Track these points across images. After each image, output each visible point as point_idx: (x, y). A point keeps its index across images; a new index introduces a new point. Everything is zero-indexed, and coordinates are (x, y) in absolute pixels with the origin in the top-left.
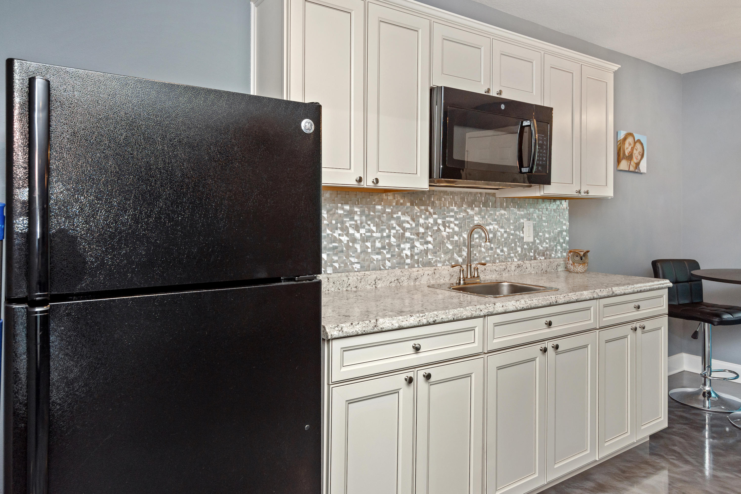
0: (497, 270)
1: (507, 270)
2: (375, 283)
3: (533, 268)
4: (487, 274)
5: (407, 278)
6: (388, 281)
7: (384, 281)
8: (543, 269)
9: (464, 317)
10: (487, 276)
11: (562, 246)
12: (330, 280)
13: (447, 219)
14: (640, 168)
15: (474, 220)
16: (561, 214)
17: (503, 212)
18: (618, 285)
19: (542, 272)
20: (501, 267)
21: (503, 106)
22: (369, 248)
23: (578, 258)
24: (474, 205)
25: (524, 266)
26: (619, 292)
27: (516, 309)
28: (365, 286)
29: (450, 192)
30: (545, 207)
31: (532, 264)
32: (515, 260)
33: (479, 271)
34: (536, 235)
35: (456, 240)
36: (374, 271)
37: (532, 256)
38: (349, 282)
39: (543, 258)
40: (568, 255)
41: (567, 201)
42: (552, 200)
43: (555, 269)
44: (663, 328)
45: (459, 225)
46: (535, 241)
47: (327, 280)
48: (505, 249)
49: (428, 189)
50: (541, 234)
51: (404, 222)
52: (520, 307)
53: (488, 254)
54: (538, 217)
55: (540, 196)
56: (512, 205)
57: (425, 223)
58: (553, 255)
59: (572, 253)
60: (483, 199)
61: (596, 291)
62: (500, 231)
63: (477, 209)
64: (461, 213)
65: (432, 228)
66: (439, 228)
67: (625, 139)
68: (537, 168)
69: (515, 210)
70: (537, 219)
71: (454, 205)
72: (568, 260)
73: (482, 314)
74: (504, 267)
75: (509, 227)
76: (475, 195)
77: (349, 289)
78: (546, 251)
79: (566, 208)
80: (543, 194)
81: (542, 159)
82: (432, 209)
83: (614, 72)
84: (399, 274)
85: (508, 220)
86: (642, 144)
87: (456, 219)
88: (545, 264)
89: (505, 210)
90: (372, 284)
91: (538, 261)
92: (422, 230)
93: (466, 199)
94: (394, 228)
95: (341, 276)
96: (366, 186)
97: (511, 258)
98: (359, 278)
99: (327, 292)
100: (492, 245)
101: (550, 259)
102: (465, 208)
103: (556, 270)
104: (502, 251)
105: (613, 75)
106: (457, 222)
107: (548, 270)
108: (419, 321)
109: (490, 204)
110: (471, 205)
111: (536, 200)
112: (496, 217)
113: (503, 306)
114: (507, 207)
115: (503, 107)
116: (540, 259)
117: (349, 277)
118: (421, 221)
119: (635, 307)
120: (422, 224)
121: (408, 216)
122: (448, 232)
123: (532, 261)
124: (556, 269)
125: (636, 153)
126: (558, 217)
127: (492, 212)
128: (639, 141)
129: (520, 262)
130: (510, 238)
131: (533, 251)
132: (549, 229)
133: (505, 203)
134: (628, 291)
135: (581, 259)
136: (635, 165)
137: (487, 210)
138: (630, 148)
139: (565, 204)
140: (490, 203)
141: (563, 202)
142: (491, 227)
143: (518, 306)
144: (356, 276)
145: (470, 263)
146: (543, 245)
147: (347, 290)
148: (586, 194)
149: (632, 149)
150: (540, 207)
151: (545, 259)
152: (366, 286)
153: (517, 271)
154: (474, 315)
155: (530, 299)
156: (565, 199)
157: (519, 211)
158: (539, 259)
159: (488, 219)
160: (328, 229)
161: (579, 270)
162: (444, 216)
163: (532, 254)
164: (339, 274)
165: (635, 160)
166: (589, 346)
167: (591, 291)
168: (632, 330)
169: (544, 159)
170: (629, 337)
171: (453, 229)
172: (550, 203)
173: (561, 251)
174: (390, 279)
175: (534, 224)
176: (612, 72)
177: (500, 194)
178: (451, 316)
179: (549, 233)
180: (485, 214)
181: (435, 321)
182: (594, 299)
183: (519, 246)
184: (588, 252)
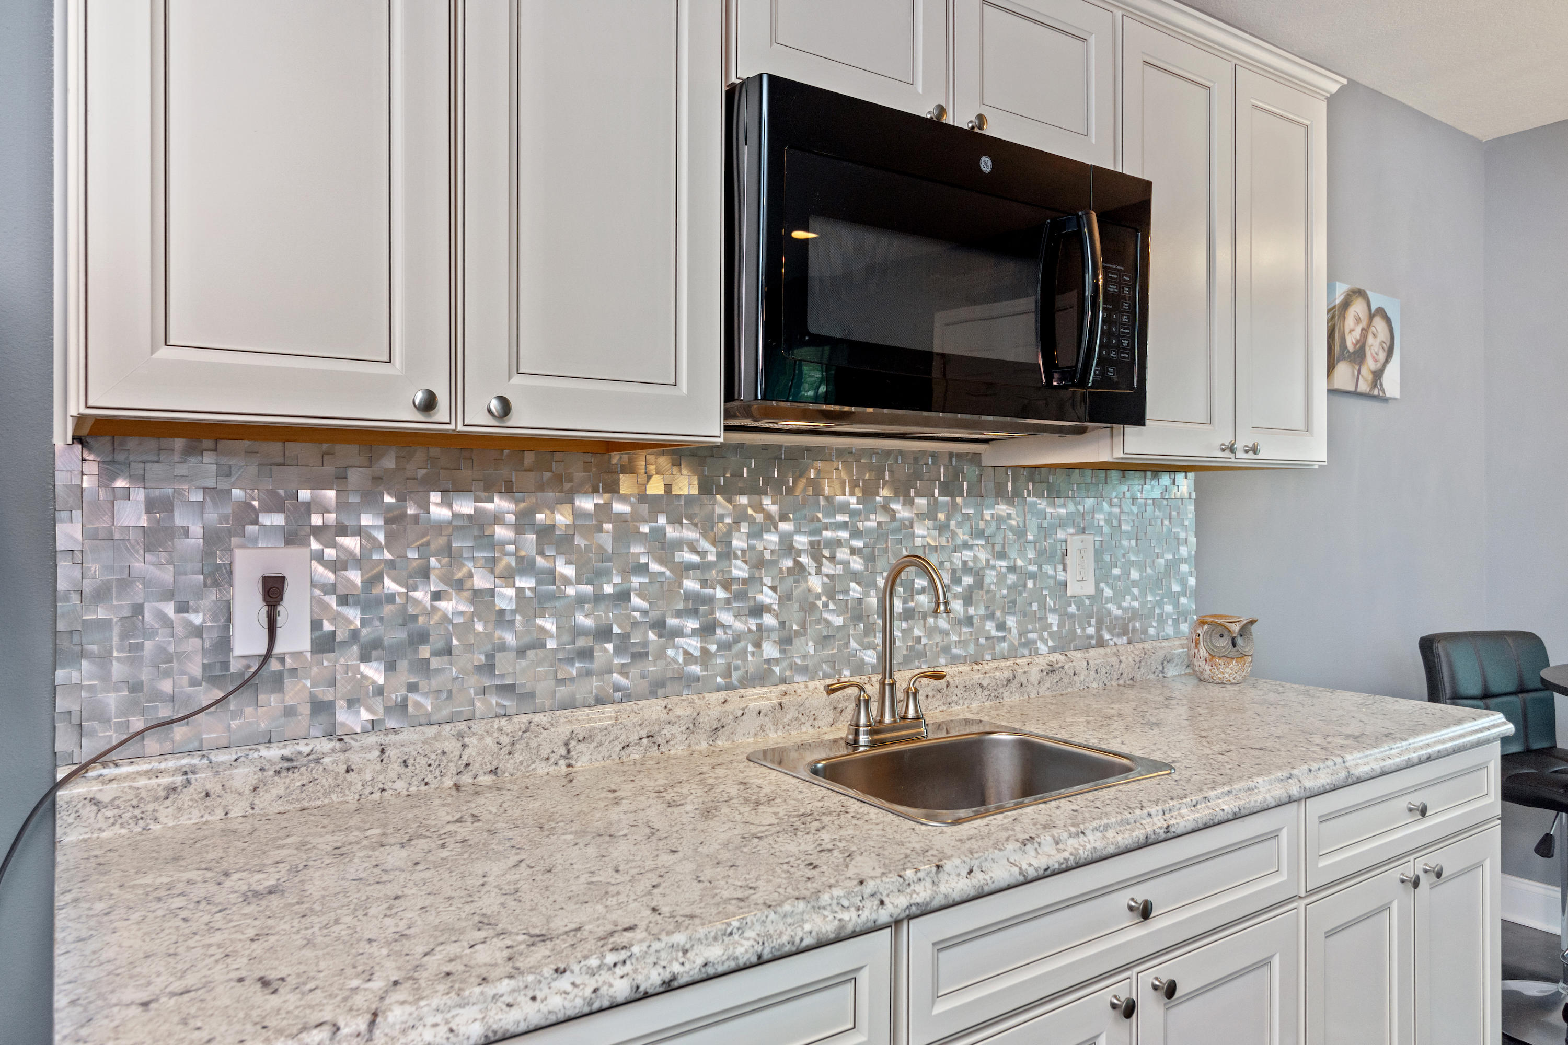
0: (985, 683)
1: (1015, 684)
2: (569, 751)
3: (1093, 673)
4: (955, 698)
5: (684, 728)
6: (616, 742)
7: (601, 744)
8: (1125, 675)
9: (808, 941)
10: (953, 705)
11: (1177, 605)
12: (391, 752)
13: (824, 533)
14: (1385, 386)
15: (913, 536)
16: (1174, 513)
17: (1003, 509)
18: (1358, 740)
19: (1121, 682)
20: (997, 674)
21: (986, 163)
22: (551, 636)
23: (1225, 642)
24: (912, 490)
25: (1066, 667)
26: (1367, 768)
27: (1021, 879)
28: (528, 766)
29: (837, 450)
30: (1128, 495)
31: (1090, 662)
32: (1043, 648)
33: (921, 696)
34: (1103, 576)
35: (857, 596)
36: (567, 712)
37: (1091, 637)
38: (465, 758)
39: (1125, 639)
40: (1194, 630)
41: (1191, 475)
42: (1149, 474)
43: (1157, 671)
44: (1487, 864)
45: (866, 550)
46: (1099, 591)
47: (378, 753)
48: (1011, 622)
49: (721, 440)
50: (1116, 572)
51: (678, 544)
52: (1036, 870)
53: (960, 636)
54: (1108, 521)
55: (1111, 460)
56: (1030, 488)
57: (752, 548)
58: (1152, 631)
59: (1206, 627)
60: (942, 470)
61: (1295, 772)
62: (994, 567)
63: (921, 501)
64: (873, 517)
65: (774, 563)
66: (796, 562)
67: (1346, 305)
68: (1102, 373)
69: (1042, 504)
70: (1106, 530)
71: (847, 489)
72: (1196, 647)
73: (884, 916)
74: (1007, 674)
75: (1022, 553)
76: (916, 460)
77: (466, 779)
78: (1130, 620)
79: (1186, 495)
80: (1121, 455)
81: (1119, 343)
82: (773, 503)
83: (1327, 98)
84: (654, 717)
85: (1021, 532)
86: (1388, 321)
87: (856, 534)
88: (1130, 660)
89: (1010, 503)
90: (553, 758)
91: (1108, 650)
92: (740, 570)
93: (887, 473)
94: (643, 569)
95: (436, 738)
96: (460, 428)
97: (1028, 644)
98: (505, 740)
99: (377, 796)
100: (971, 611)
101: (1142, 641)
102: (885, 498)
103: (1161, 675)
104: (1002, 626)
105: (1324, 105)
106: (858, 544)
107: (1138, 677)
108: (595, 991)
109: (965, 487)
110: (903, 491)
111: (1102, 474)
112: (982, 525)
113: (971, 871)
114: (1017, 493)
115: (986, 165)
116: (1116, 645)
117: (466, 740)
118: (738, 543)
119: (1410, 810)
120: (739, 553)
121: (693, 528)
122: (827, 576)
123: (1093, 652)
124: (1162, 672)
125: (1374, 346)
126: (1166, 522)
127: (971, 511)
128: (1381, 312)
129: (1055, 657)
130: (1025, 585)
131: (1093, 621)
132: (1141, 557)
133: (1010, 484)
134: (1391, 762)
135: (1234, 645)
136: (1370, 377)
137: (954, 505)
138: (1358, 330)
139: (1185, 484)
140: (965, 483)
141: (1180, 477)
142: (967, 555)
143: (1030, 865)
144: (496, 735)
145: (891, 677)
146: (1124, 604)
147: (457, 787)
148: (1251, 455)
149: (1365, 332)
150: (1114, 494)
151: (1129, 643)
152: (533, 766)
153: (1048, 685)
154: (850, 928)
155: (1073, 829)
156: (1185, 469)
157: (1054, 505)
158: (1111, 643)
159: (957, 530)
160: (389, 577)
161: (1227, 675)
162: (814, 526)
163: (1091, 631)
164: (431, 731)
165: (1370, 364)
166: (1276, 962)
167: (1280, 774)
168: (1402, 885)
169: (1125, 343)
170: (1395, 906)
171: (846, 564)
172: (1143, 482)
173: (1174, 617)
174: (623, 737)
175: (1097, 544)
176: (1323, 98)
177: (991, 456)
178: (747, 944)
179: (1142, 567)
180: (948, 518)
181: (674, 978)
182: (1290, 801)
183: (1053, 611)
184: (1252, 622)
